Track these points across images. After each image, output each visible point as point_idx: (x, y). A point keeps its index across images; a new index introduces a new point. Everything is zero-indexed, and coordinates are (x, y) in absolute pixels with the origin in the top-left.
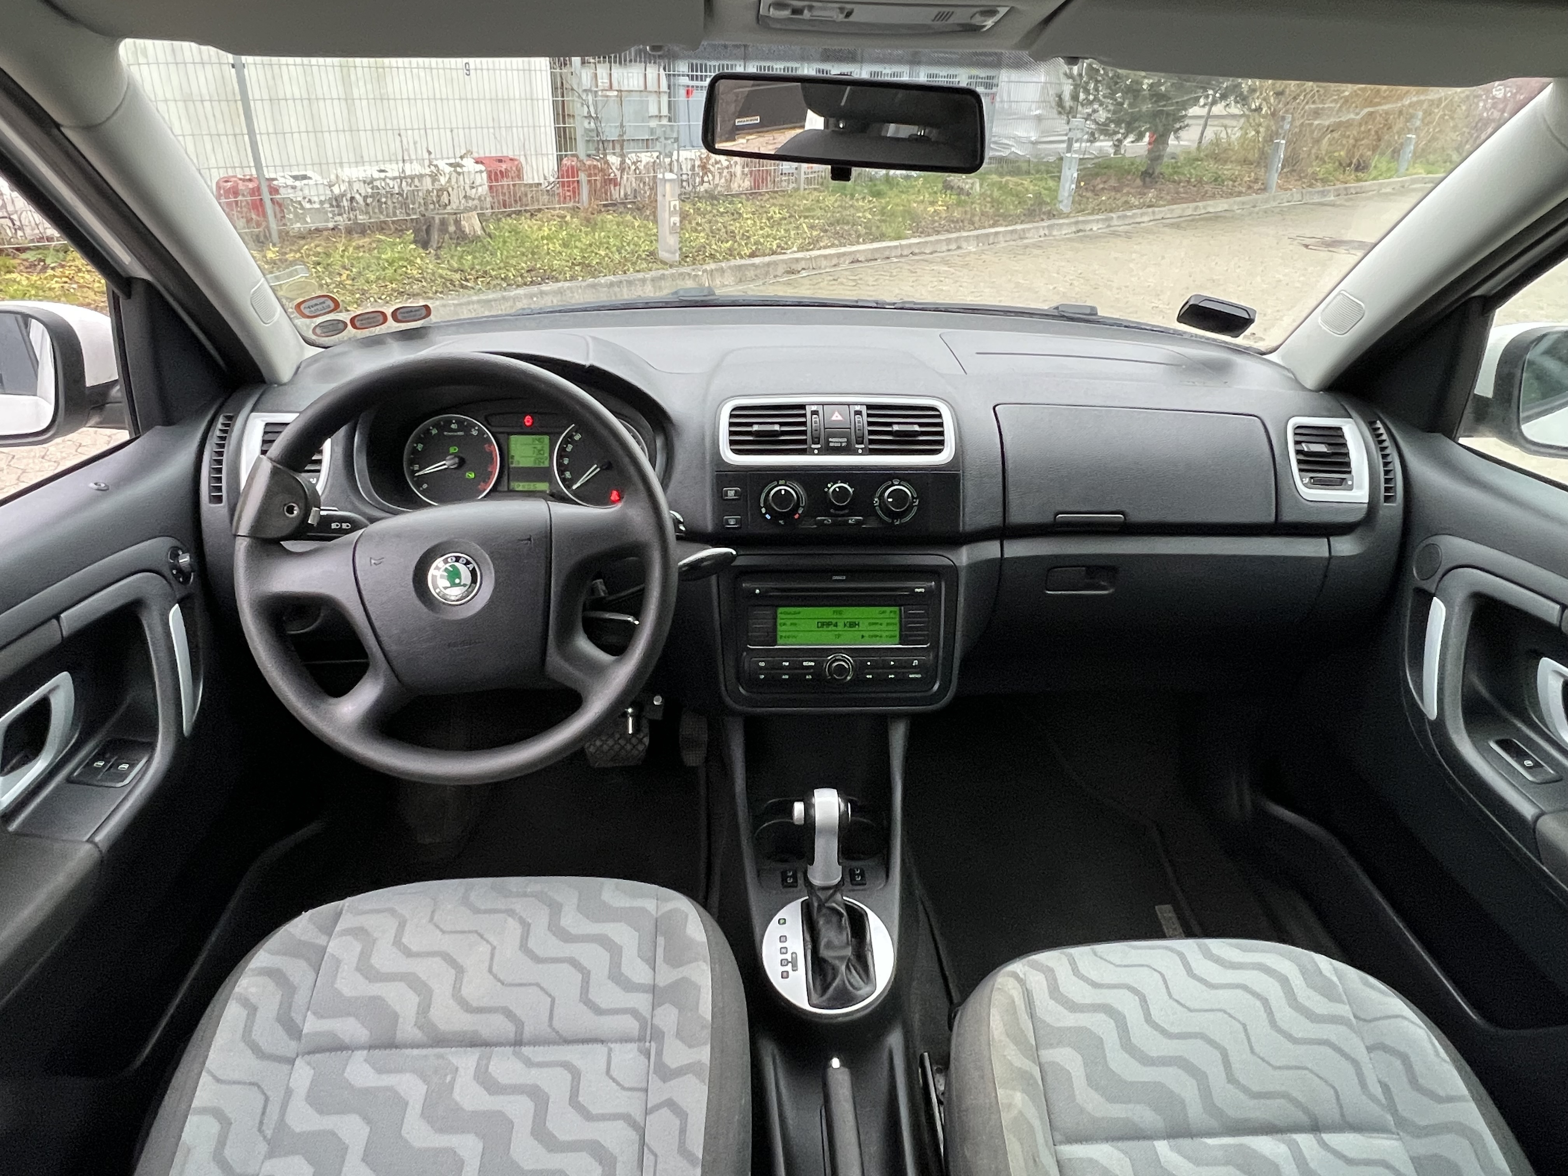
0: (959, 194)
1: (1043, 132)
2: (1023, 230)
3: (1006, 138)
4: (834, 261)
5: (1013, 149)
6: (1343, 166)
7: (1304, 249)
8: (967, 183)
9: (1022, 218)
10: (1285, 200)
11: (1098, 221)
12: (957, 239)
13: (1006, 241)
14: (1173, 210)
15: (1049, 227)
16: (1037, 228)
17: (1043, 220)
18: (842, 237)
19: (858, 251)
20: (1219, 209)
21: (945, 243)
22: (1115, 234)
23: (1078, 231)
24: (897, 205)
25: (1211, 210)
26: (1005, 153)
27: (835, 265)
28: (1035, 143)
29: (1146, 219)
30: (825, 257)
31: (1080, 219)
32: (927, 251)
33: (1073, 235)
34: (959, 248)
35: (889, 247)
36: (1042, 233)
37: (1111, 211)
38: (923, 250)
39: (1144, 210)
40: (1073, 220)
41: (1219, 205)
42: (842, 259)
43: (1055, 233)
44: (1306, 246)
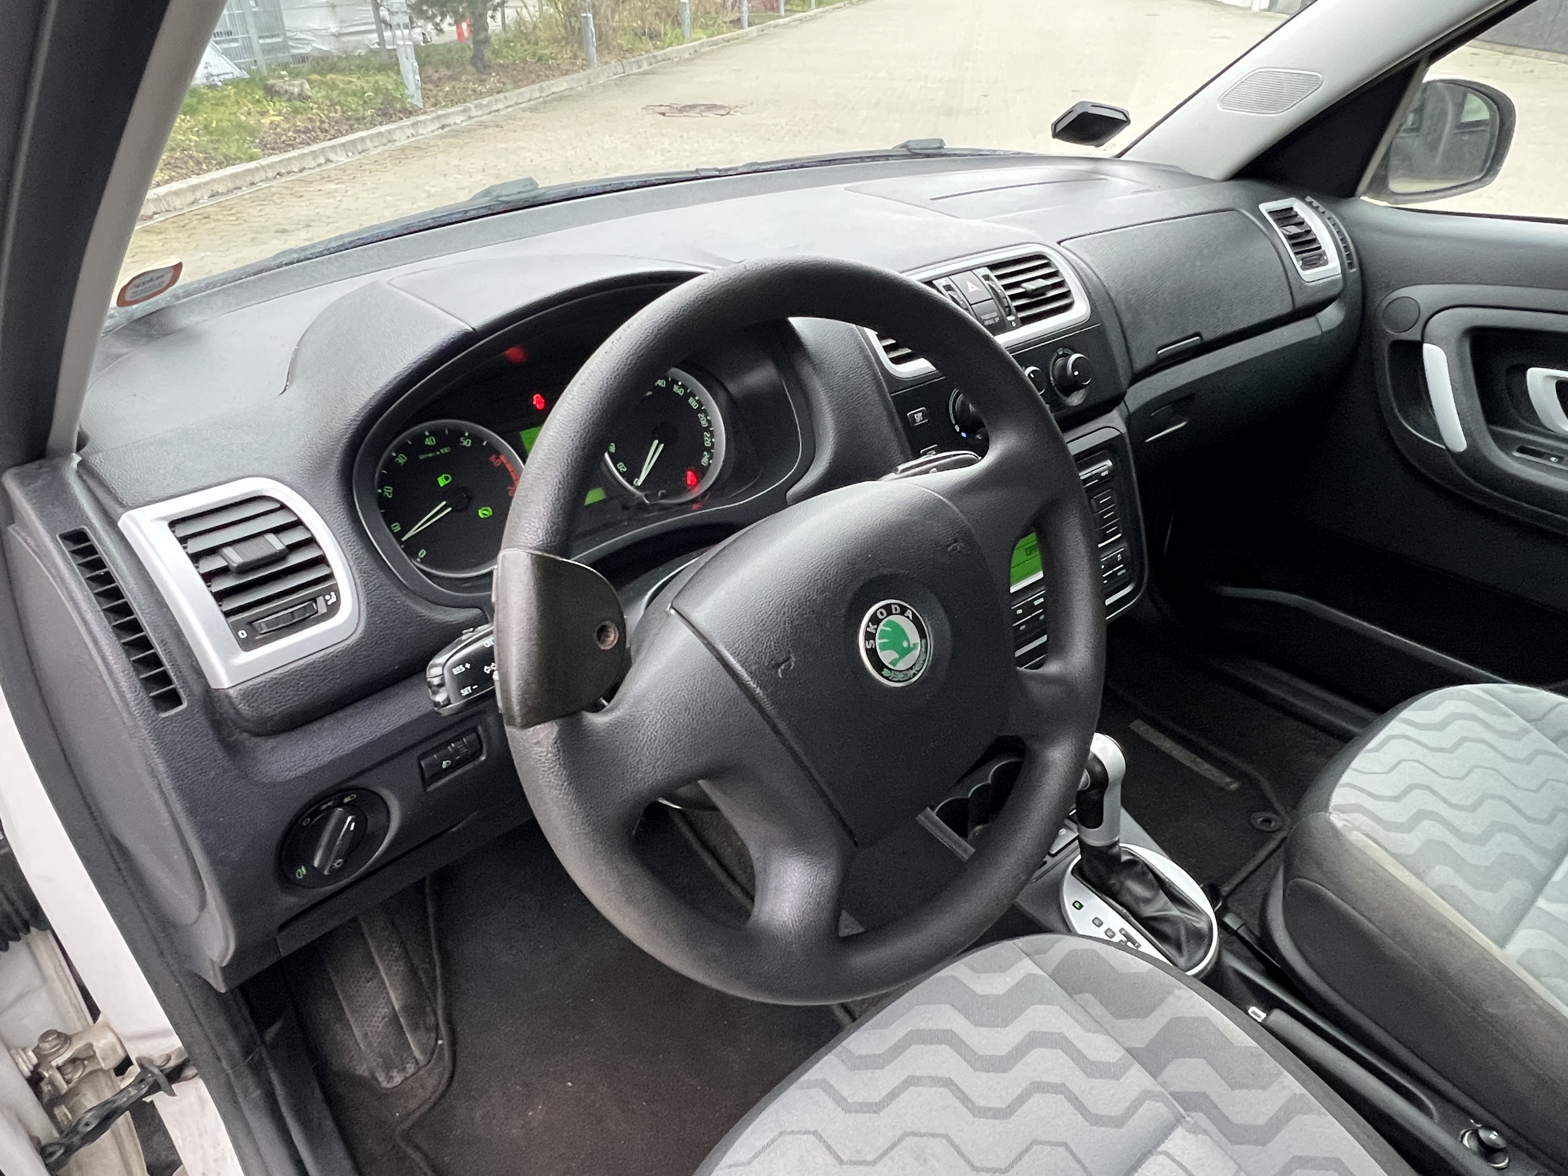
0: (289, 100)
1: (342, 22)
2: (389, 132)
3: (302, 31)
4: (190, 198)
5: (314, 45)
6: (638, 34)
7: (662, 117)
8: (294, 85)
9: (379, 119)
10: (611, 74)
11: (457, 113)
12: (323, 151)
13: (375, 147)
14: (521, 93)
15: (414, 125)
16: (401, 128)
17: (401, 119)
18: (177, 167)
19: (214, 181)
20: (562, 88)
21: (310, 158)
22: (484, 125)
23: (443, 127)
24: (221, 121)
25: (554, 89)
26: (307, 50)
27: (193, 203)
28: (338, 36)
29: (500, 106)
30: (177, 193)
31: (440, 112)
32: (296, 170)
33: (440, 131)
34: (328, 161)
35: (249, 170)
36: (409, 132)
37: (465, 101)
38: (289, 169)
39: (496, 96)
40: (434, 115)
41: (560, 85)
42: (198, 194)
43: (421, 131)
44: (664, 114)
